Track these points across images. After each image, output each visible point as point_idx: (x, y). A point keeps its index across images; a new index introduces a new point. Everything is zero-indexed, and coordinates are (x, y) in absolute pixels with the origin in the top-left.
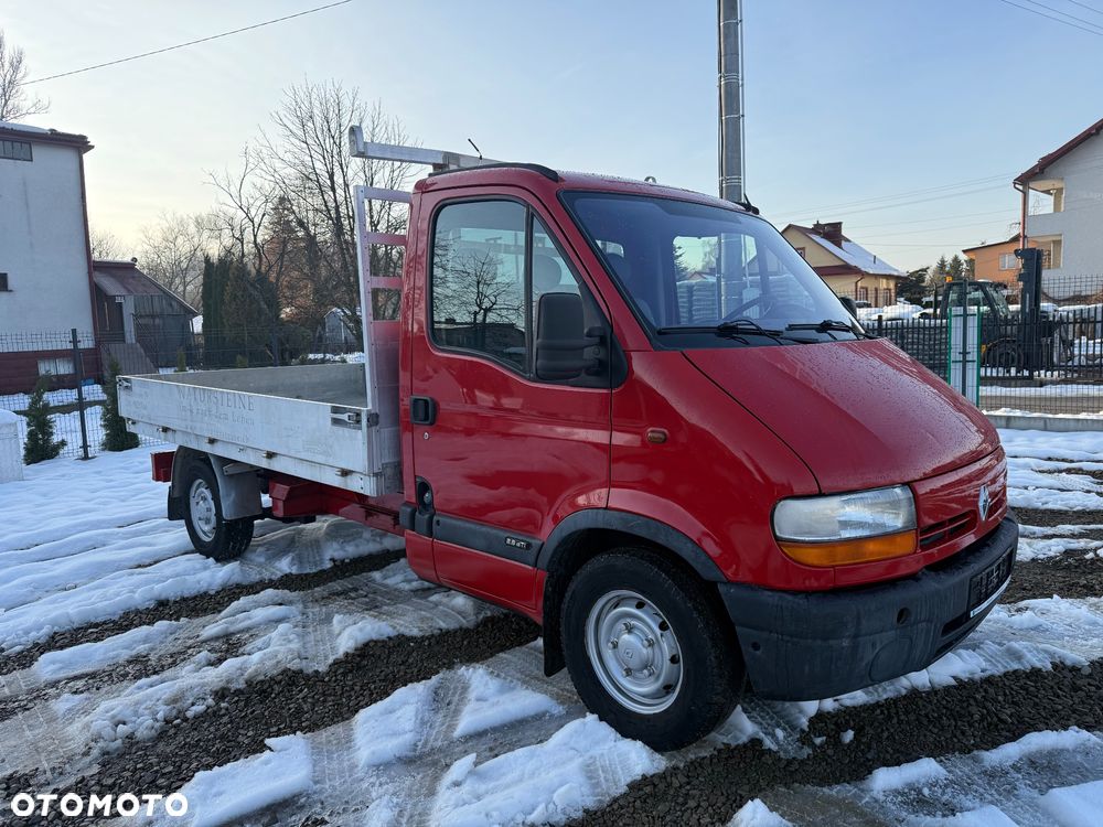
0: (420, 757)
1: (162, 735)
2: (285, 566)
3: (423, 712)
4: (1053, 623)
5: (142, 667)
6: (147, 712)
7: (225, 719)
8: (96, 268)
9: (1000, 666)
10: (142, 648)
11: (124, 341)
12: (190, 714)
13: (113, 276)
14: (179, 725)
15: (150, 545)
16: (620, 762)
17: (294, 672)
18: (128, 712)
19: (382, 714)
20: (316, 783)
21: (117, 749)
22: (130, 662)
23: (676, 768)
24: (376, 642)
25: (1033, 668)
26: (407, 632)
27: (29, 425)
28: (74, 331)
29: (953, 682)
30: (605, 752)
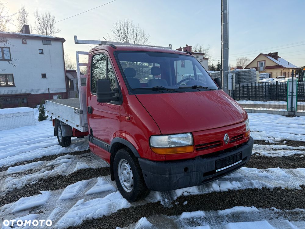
0: (74, 199)
1: (23, 188)
2: (77, 149)
3: (82, 187)
4: (272, 176)
5: (30, 172)
6: (21, 183)
7: (39, 186)
8: (67, 72)
9: (245, 186)
10: (32, 167)
11: (74, 90)
12: (31, 184)
13: (71, 74)
14: (28, 186)
15: (52, 142)
16: (119, 204)
17: (60, 175)
18: (17, 182)
19: (71, 187)
20: (46, 203)
21: (12, 191)
22: (28, 170)
23: (133, 207)
24: (83, 169)
25: (255, 188)
26: (92, 167)
27: (40, 112)
28: (49, 88)
29: (227, 190)
30: (117, 201)
